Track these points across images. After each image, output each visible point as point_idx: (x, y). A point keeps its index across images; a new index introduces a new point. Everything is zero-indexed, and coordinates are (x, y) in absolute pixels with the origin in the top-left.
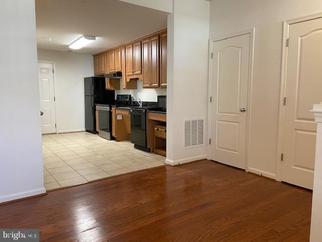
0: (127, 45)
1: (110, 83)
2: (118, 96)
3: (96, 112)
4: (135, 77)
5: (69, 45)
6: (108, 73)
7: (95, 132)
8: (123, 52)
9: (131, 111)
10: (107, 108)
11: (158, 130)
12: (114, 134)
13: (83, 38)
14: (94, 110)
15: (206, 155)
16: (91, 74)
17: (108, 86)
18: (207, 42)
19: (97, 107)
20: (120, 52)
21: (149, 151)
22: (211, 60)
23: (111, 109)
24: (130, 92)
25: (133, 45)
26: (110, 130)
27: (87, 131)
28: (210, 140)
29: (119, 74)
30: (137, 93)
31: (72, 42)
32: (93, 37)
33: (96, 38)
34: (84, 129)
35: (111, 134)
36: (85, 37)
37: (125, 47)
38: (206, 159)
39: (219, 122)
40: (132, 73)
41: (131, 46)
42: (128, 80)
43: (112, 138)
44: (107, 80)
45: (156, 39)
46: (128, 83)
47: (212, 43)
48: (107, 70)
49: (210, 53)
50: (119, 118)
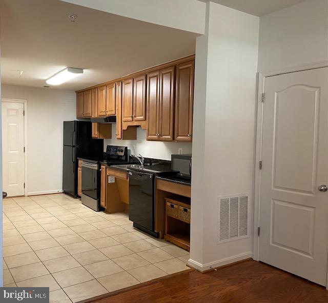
0: (125, 80)
1: (99, 130)
2: (109, 147)
3: (79, 168)
4: (135, 124)
5: (45, 80)
6: (97, 116)
7: (76, 196)
8: (119, 88)
9: (131, 174)
10: (95, 166)
11: (172, 206)
12: (103, 204)
13: (67, 70)
14: (76, 166)
15: (251, 253)
16: (72, 117)
17: (95, 133)
18: (255, 76)
19: (80, 162)
20: (113, 89)
21: (156, 236)
22: (261, 105)
23: (99, 167)
24: (126, 144)
25: (134, 79)
26: (98, 198)
27: (65, 193)
28: (259, 228)
29: (112, 119)
30: (136, 145)
31: (50, 76)
32: (80, 70)
33: (84, 70)
34: (61, 190)
35: (99, 202)
36: (68, 70)
37: (121, 81)
38: (251, 259)
39: (276, 203)
40: (130, 119)
41: (131, 81)
42: (125, 128)
43: (100, 209)
44: (94, 126)
45: (171, 72)
46: (123, 132)
47: (263, 79)
48: (95, 113)
49: (260, 93)
50: (111, 180)
